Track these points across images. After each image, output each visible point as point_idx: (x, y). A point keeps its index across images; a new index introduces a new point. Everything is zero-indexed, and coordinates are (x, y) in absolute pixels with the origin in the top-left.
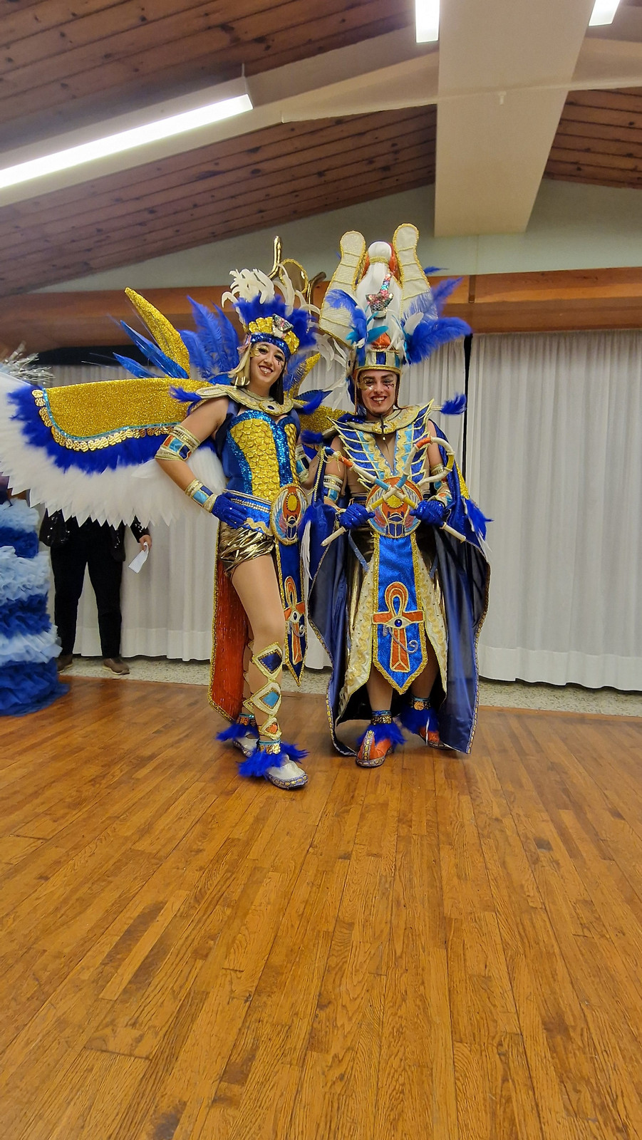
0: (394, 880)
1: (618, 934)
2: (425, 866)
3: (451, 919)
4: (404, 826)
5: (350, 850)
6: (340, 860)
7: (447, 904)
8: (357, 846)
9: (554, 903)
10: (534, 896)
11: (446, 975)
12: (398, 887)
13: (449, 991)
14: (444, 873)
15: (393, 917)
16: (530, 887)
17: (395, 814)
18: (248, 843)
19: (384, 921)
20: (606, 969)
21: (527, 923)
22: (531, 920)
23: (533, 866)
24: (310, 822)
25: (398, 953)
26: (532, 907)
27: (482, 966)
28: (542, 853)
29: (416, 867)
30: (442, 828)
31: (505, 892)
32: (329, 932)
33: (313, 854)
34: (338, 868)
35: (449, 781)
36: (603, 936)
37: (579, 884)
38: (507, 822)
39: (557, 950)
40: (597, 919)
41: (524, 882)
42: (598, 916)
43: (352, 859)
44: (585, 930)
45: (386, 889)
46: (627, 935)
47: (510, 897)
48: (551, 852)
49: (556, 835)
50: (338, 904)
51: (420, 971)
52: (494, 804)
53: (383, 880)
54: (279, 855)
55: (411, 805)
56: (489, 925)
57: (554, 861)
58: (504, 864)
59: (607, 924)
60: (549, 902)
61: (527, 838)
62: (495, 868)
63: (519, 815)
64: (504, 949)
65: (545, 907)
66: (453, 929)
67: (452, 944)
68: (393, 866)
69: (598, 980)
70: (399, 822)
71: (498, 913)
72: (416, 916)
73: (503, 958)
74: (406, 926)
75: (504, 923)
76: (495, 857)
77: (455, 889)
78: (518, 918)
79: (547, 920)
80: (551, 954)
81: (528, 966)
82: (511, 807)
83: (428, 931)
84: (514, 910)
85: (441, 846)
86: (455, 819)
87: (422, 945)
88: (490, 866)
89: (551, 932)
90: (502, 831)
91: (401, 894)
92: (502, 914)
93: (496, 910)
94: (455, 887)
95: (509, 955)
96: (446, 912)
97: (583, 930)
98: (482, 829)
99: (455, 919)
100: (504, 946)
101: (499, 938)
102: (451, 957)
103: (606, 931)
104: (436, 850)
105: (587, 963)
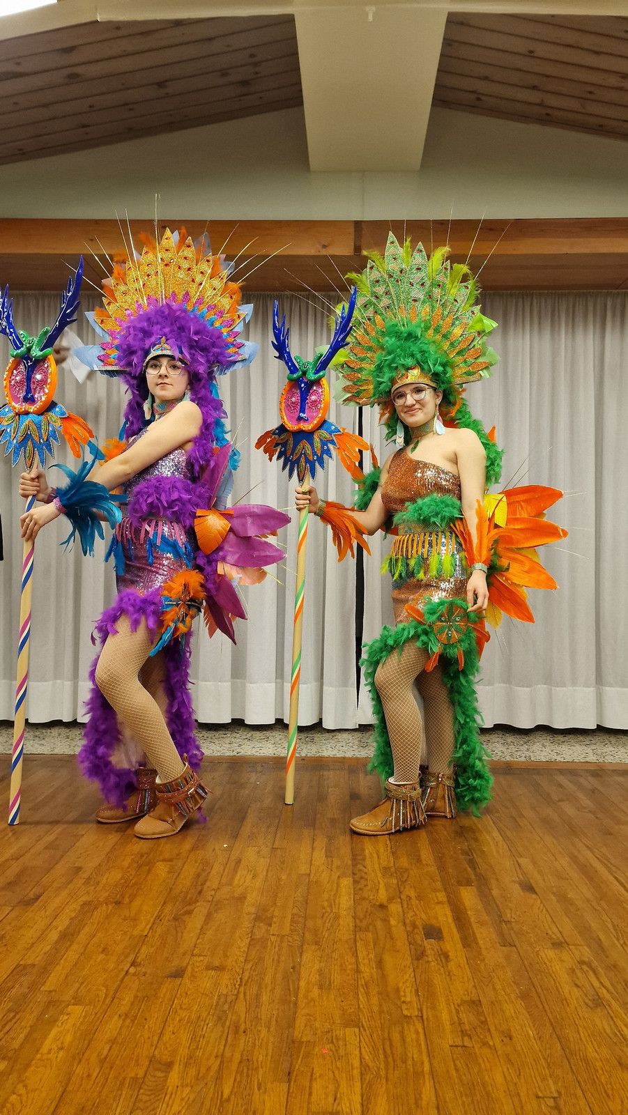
0: (236, 999)
2: (279, 976)
3: (301, 1043)
4: (261, 924)
5: (185, 964)
6: (169, 980)
7: (300, 1022)
8: (195, 958)
9: (433, 1008)
10: (410, 1002)
12: (241, 1007)
14: (303, 984)
15: (227, 1048)
16: (408, 990)
17: (253, 910)
18: (45, 971)
19: (213, 1056)
20: (483, 1085)
21: (396, 1037)
22: (402, 1033)
23: (415, 962)
24: (135, 933)
25: (225, 1096)
26: (407, 1016)
27: (331, 1099)
28: (430, 945)
29: (268, 979)
30: (310, 924)
31: (375, 1000)
32: (137, 1078)
33: (134, 974)
34: (164, 991)
35: (330, 859)
36: (485, 1044)
37: (469, 979)
38: (395, 908)
39: (427, 1068)
40: (482, 1023)
41: (401, 985)
42: (484, 1019)
43: (186, 975)
44: (466, 1038)
45: (224, 1012)
46: (515, 1039)
47: (381, 1006)
48: (441, 943)
49: (450, 920)
50: (156, 1038)
52: (382, 886)
53: (222, 1000)
54: (87, 981)
55: (276, 896)
56: (348, 1046)
57: (443, 954)
58: (380, 964)
59: (493, 1029)
60: (427, 1008)
61: (414, 926)
62: (367, 970)
63: (409, 898)
64: (362, 1074)
65: (422, 1014)
66: (301, 1057)
67: (297, 1075)
68: (239, 981)
69: (470, 1099)
70: (255, 920)
71: (361, 1029)
72: (257, 1041)
73: (358, 1084)
74: (242, 1058)
75: (367, 1040)
76: (371, 955)
77: (312, 1003)
78: (386, 1031)
79: (421, 1030)
80: (418, 1075)
81: (387, 1091)
82: (402, 888)
83: (268, 1063)
84: (383, 1021)
85: (305, 947)
86: (328, 910)
87: (258, 1080)
88: (362, 968)
89: (423, 1046)
90: (385, 921)
91: (243, 1016)
92: (367, 1029)
93: (360, 1024)
94: (313, 999)
95: (367, 1081)
96: (297, 1033)
97: (463, 1039)
98: (361, 921)
99: (306, 1042)
100: (363, 1069)
101: (358, 1060)
102: (293, 1092)
103: (489, 1037)
104: (297, 953)
105: (460, 1079)
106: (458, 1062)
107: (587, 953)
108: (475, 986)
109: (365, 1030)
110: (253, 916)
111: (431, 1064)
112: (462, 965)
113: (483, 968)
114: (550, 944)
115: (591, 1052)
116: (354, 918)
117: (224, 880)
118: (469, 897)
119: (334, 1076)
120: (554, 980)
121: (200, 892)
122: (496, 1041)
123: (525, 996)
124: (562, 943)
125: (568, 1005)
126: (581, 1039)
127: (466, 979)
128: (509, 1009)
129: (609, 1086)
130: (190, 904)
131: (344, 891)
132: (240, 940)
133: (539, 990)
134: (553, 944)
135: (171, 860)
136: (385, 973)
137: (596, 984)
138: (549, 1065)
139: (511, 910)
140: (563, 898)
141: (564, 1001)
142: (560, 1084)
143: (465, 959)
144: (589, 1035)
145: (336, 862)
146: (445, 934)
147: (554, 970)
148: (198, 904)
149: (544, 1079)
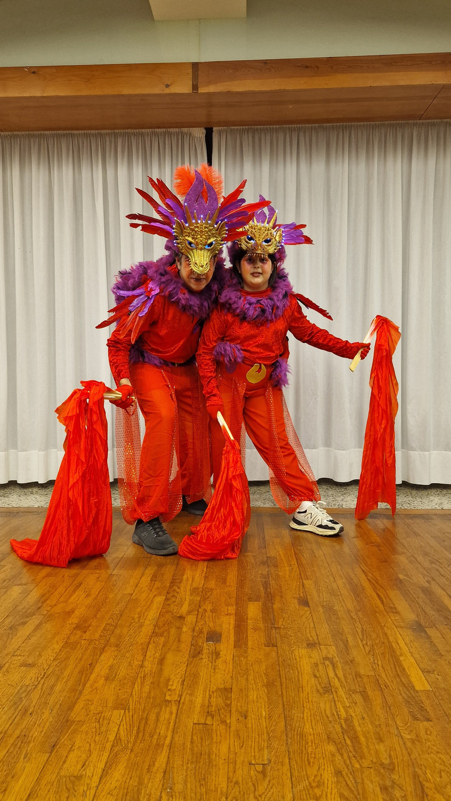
0: (35, 688)
1: (240, 718)
2: (77, 670)
3: (73, 722)
4: (78, 632)
5: (5, 662)
7: (80, 704)
8: (15, 658)
9: (192, 694)
10: (175, 690)
11: (35, 779)
12: (35, 696)
13: (29, 795)
14: (93, 676)
15: (11, 727)
16: (176, 681)
17: (75, 621)
20: (209, 754)
21: (152, 717)
22: (158, 714)
23: (191, 659)
26: (167, 701)
27: (79, 766)
28: (207, 646)
29: (66, 673)
30: (118, 631)
31: (146, 688)
35: (153, 583)
36: (223, 722)
38: (191, 619)
39: (168, 741)
40: (226, 705)
41: (172, 676)
42: (229, 703)
44: (209, 718)
45: (21, 698)
46: (249, 718)
47: (149, 692)
48: (217, 644)
49: (231, 627)
51: (9, 778)
52: (186, 603)
53: (23, 689)
55: (99, 610)
56: (110, 724)
57: (215, 653)
58: (162, 661)
59: (233, 710)
60: (187, 694)
61: (201, 632)
62: (150, 665)
63: (205, 610)
64: (113, 746)
65: (180, 699)
66: (70, 731)
67: (59, 747)
68: (43, 674)
69: (194, 766)
70: (75, 628)
71: (127, 711)
72: (38, 722)
73: (107, 754)
74: (20, 734)
75: (128, 719)
76: (157, 654)
77: (95, 691)
78: (146, 712)
79: (174, 711)
80: (159, 746)
81: (129, 760)
82: (202, 603)
83: (40, 738)
84: (146, 705)
85: (106, 648)
86: (137, 620)
87: (27, 750)
88: (146, 663)
89: (172, 724)
90: (179, 628)
91: (35, 701)
92: (131, 710)
93: (127, 707)
94: (96, 689)
95: (115, 751)
96: (73, 715)
97: (206, 718)
98: (159, 628)
99: (78, 721)
100: (115, 742)
101: (114, 735)
102: (51, 760)
103: (228, 717)
104: (98, 653)
105: (192, 749)
106: (195, 738)
107: (332, 651)
108: (232, 677)
109: (129, 712)
110: (74, 626)
111: (173, 738)
112: (227, 661)
113: (244, 663)
114: (305, 645)
115: (308, 729)
116: (155, 626)
117: (62, 599)
118: (253, 610)
119: (90, 748)
120: (298, 672)
121: (39, 608)
122: (233, 720)
123: (269, 685)
124: (316, 644)
125: (303, 692)
126: (303, 718)
127: (227, 671)
128: (253, 695)
129: (313, 756)
130: (27, 617)
131: (155, 606)
132: (56, 644)
133: (284, 680)
134: (308, 645)
135: (25, 585)
136: (163, 667)
137: (332, 674)
138: (269, 738)
139: (284, 619)
140: (329, 610)
141: (299, 688)
142: (273, 753)
143: (232, 657)
144: (311, 715)
145: (158, 584)
146: (223, 639)
147: (301, 664)
148: (34, 617)
149: (261, 750)
